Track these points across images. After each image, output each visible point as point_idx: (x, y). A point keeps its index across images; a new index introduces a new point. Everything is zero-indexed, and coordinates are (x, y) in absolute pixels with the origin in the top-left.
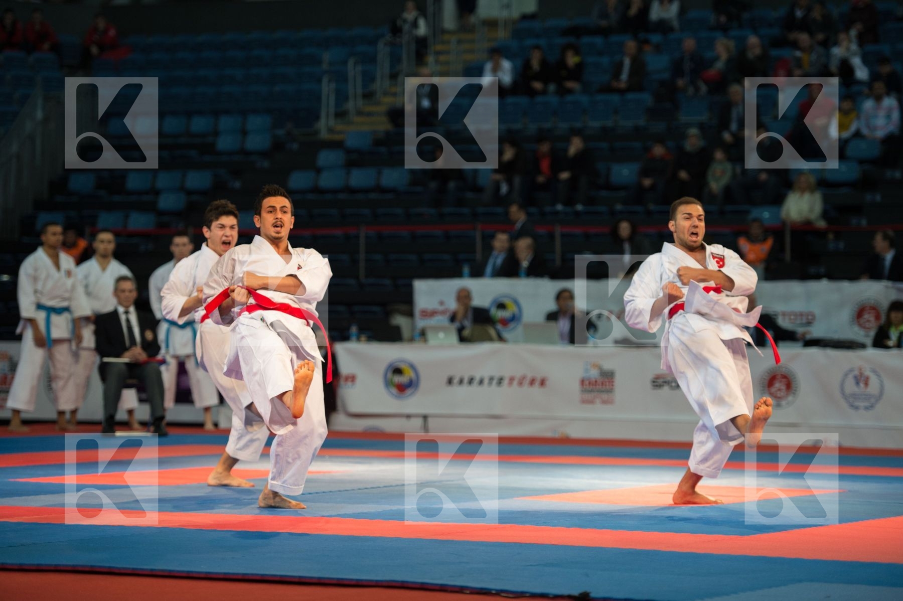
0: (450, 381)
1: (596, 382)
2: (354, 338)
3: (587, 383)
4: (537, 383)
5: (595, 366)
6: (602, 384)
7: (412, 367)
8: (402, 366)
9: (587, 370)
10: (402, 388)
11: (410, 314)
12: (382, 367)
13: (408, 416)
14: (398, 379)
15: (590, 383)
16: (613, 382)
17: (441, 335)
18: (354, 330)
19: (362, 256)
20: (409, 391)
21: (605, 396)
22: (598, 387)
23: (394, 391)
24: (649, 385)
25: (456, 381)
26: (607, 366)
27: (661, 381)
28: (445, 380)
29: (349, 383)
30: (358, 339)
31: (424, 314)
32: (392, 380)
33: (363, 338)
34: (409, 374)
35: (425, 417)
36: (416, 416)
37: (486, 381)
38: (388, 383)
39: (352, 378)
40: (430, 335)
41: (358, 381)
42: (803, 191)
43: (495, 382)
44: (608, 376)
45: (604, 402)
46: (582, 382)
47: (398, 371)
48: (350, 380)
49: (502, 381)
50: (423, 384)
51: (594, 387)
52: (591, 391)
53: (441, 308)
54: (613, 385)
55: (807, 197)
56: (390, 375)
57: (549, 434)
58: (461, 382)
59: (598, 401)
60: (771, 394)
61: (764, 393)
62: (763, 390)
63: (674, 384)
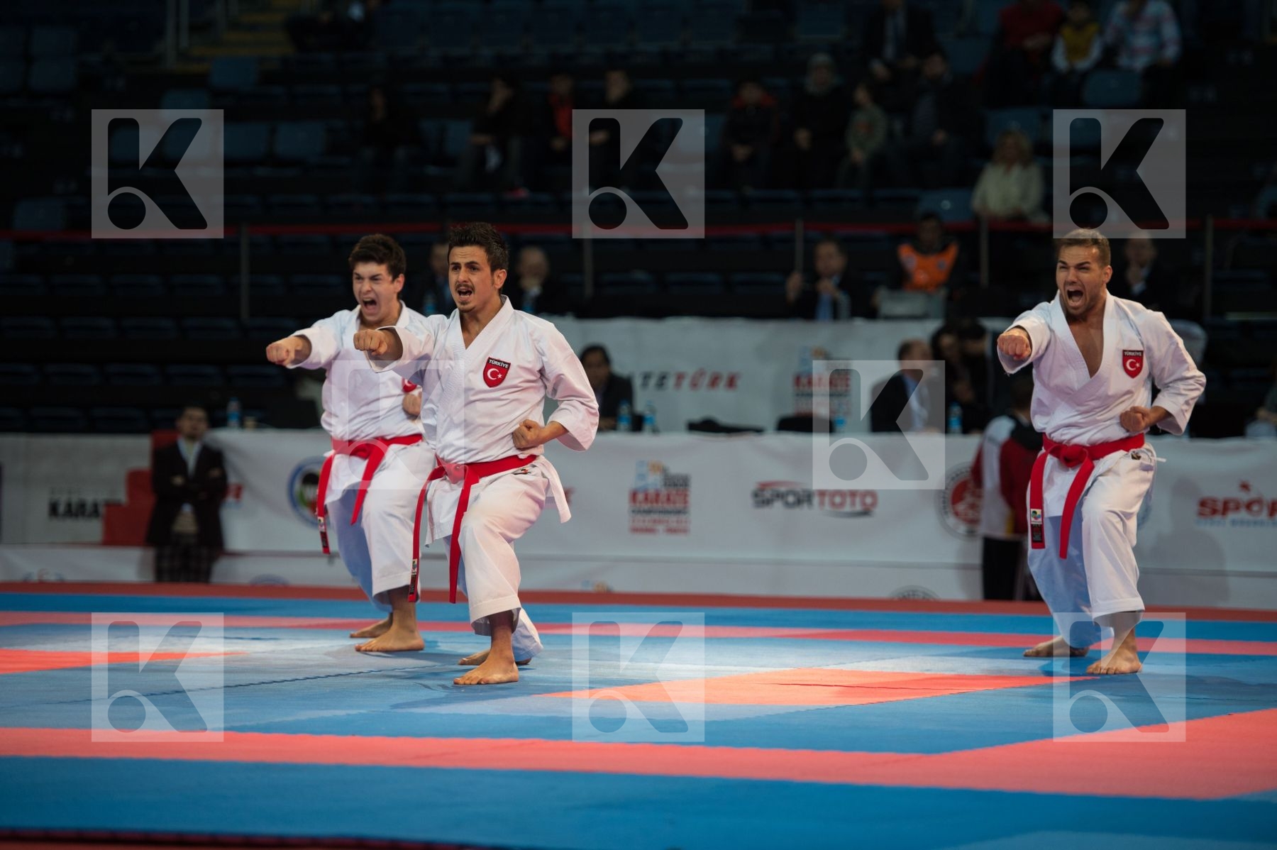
1: (657, 495)
2: (233, 422)
3: (641, 497)
5: (657, 468)
6: (668, 499)
8: (316, 469)
9: (641, 476)
12: (286, 474)
14: (312, 493)
15: (646, 499)
16: (686, 496)
18: (233, 407)
19: (245, 279)
21: (673, 519)
22: (660, 505)
23: (307, 513)
24: (750, 501)
26: (676, 468)
27: (768, 494)
29: (231, 500)
30: (242, 425)
32: (302, 495)
33: (250, 422)
38: (296, 501)
39: (235, 491)
41: (245, 495)
42: (1009, 163)
44: (678, 486)
45: (671, 531)
46: (634, 496)
47: (313, 479)
48: (232, 494)
51: (655, 505)
52: (649, 512)
54: (686, 502)
55: (1016, 171)
56: (298, 485)
57: (577, 587)
59: (661, 528)
60: (957, 514)
61: (946, 513)
62: (945, 508)
63: (791, 499)
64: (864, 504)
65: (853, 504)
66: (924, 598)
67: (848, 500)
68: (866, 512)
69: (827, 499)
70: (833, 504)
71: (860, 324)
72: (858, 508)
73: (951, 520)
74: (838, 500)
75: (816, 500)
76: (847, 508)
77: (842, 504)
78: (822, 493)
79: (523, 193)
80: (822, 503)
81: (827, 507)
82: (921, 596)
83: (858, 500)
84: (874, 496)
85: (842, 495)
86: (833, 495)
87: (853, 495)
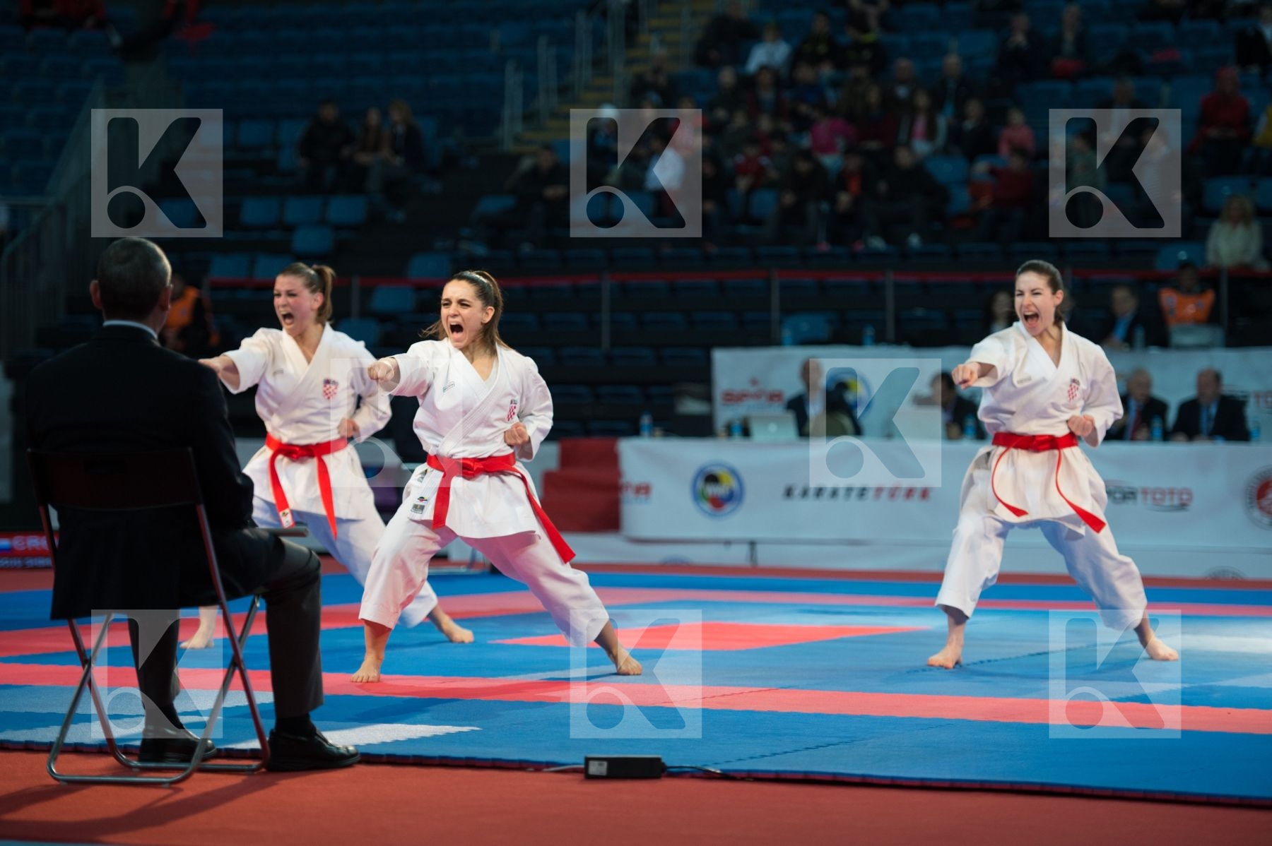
0: (789, 493)
2: (646, 433)
4: (917, 495)
7: (734, 473)
8: (718, 471)
10: (718, 503)
11: (708, 398)
12: (690, 473)
13: (728, 543)
14: (712, 490)
17: (773, 427)
18: (646, 420)
19: (605, 317)
20: (728, 507)
23: (707, 506)
25: (797, 492)
28: (782, 490)
29: (642, 497)
30: (652, 435)
31: (729, 397)
32: (703, 491)
33: (658, 432)
34: (728, 483)
35: (752, 544)
36: (739, 542)
37: (841, 493)
38: (698, 496)
39: (644, 490)
40: (756, 428)
41: (654, 493)
43: (854, 494)
47: (712, 479)
48: (643, 491)
49: (865, 492)
50: (749, 496)
53: (752, 389)
55: (1240, 229)
56: (700, 484)
58: (805, 493)
60: (1261, 508)
61: (1252, 507)
62: (1251, 503)
63: (1118, 495)
64: (1181, 499)
65: (1172, 499)
66: (1233, 578)
67: (1168, 497)
68: (1183, 506)
69: (1149, 497)
70: (1154, 499)
72: (1176, 502)
73: (1257, 513)
74: (1158, 496)
75: (1140, 496)
76: (1167, 503)
77: (1162, 499)
78: (1145, 492)
79: (824, 247)
80: (1145, 499)
81: (1149, 501)
82: (1230, 575)
83: (1176, 497)
84: (1189, 493)
85: (1163, 492)
86: (1154, 492)
87: (1172, 492)
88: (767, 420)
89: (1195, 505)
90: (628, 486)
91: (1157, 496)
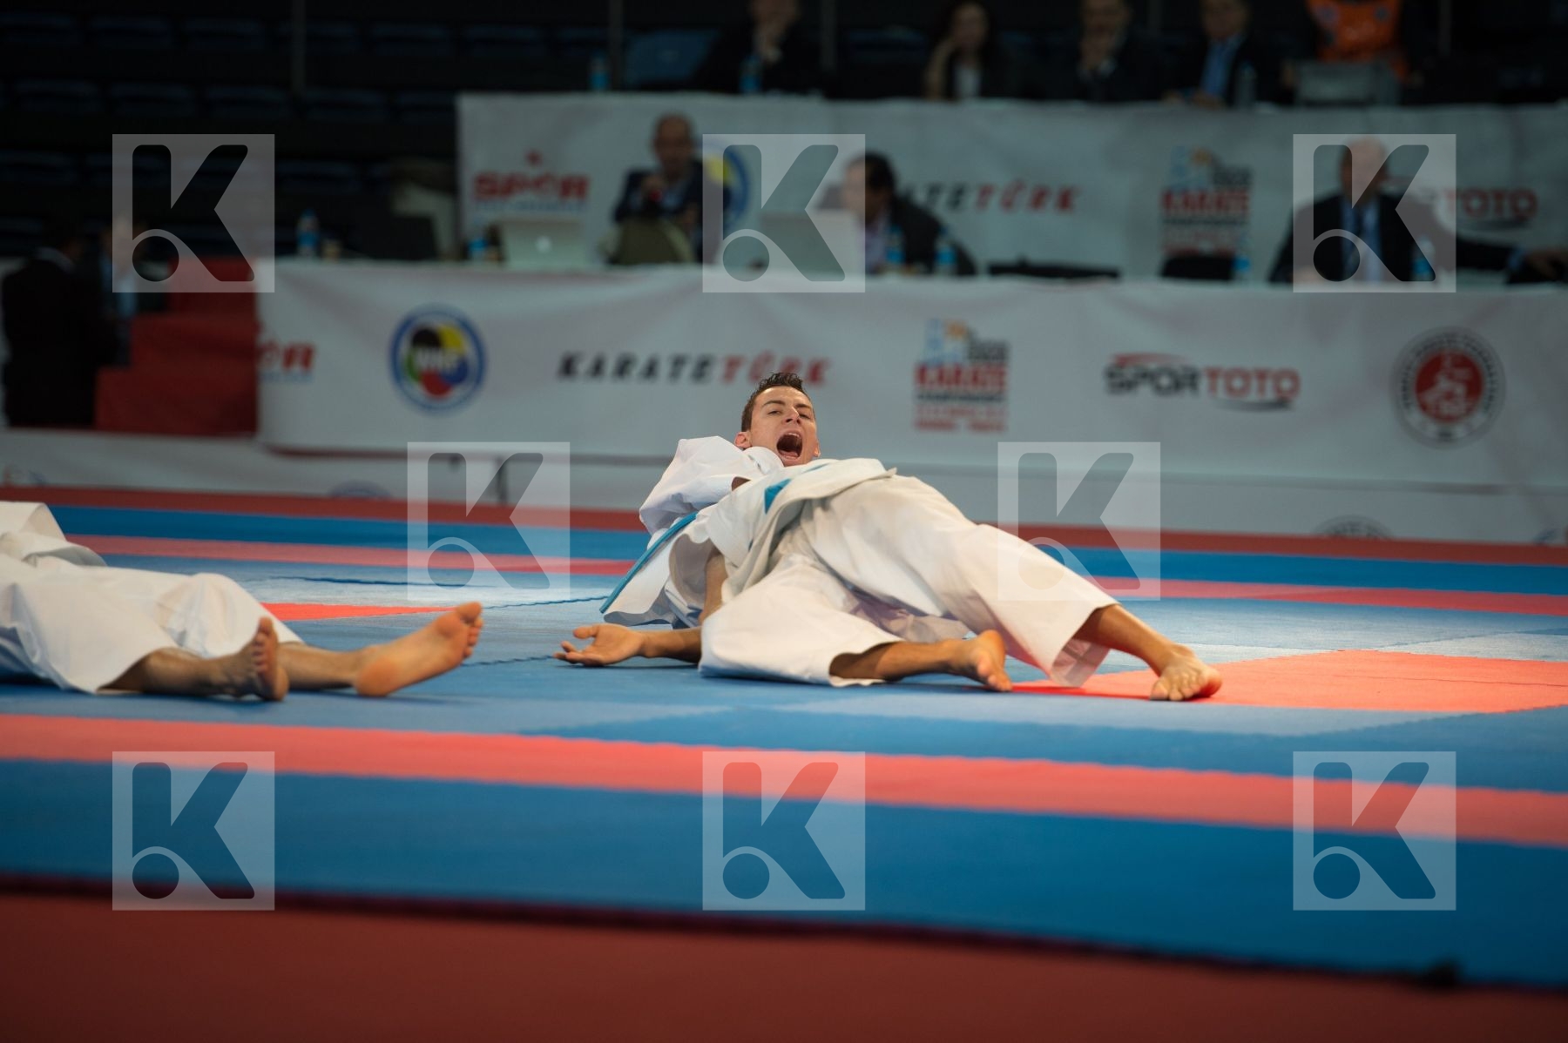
0: (568, 367)
1: (958, 372)
2: (306, 247)
3: (934, 374)
5: (957, 330)
6: (975, 378)
7: (467, 327)
8: (438, 324)
9: (934, 343)
10: (437, 385)
11: (449, 186)
12: (387, 330)
14: (426, 360)
15: (941, 376)
16: (1002, 373)
17: (544, 244)
18: (307, 224)
19: (299, 28)
20: (457, 392)
21: (981, 408)
22: (962, 387)
23: (418, 390)
24: (1101, 383)
25: (583, 366)
26: (988, 331)
27: (1129, 373)
28: (555, 364)
29: (297, 369)
30: (319, 253)
31: (487, 185)
32: (410, 362)
33: (331, 248)
34: (457, 348)
37: (664, 368)
38: (400, 371)
39: (302, 356)
40: (511, 243)
41: (318, 362)
43: (688, 370)
44: (990, 358)
45: (977, 427)
46: (922, 372)
47: (427, 338)
48: (299, 359)
50: (496, 372)
51: (953, 387)
52: (945, 397)
53: (532, 172)
54: (1002, 383)
56: (405, 347)
58: (597, 368)
59: (962, 422)
60: (1424, 407)
62: (1405, 397)
63: (1165, 381)
64: (1278, 390)
65: (1262, 389)
66: (1369, 536)
67: (1254, 384)
68: (1281, 403)
69: (1221, 383)
70: (1230, 389)
71: (1266, 110)
72: (1270, 395)
73: (1416, 417)
74: (1237, 383)
75: (1204, 383)
76: (1253, 397)
77: (1245, 390)
78: (1213, 374)
80: (1213, 387)
81: (1221, 393)
82: (1364, 532)
83: (1269, 384)
84: (1294, 377)
85: (1245, 375)
86: (1230, 375)
87: (1262, 375)
88: (534, 229)
89: (1303, 401)
90: (272, 346)
91: (1234, 382)
